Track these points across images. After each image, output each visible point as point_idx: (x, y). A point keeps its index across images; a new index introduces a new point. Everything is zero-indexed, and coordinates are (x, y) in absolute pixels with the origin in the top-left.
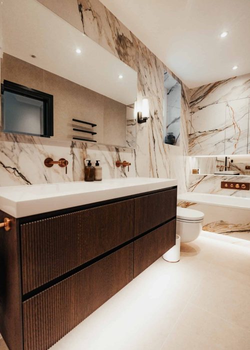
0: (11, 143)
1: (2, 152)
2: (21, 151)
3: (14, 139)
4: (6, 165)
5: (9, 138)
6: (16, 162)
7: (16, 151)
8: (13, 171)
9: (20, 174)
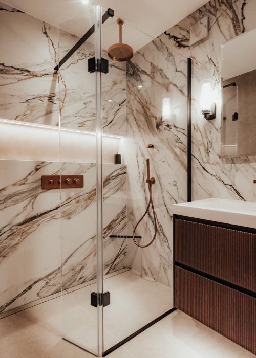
0: (230, 165)
1: (223, 172)
2: (237, 170)
3: (232, 161)
4: (226, 183)
5: (228, 161)
6: (233, 180)
7: (233, 171)
8: (230, 187)
9: (235, 190)
